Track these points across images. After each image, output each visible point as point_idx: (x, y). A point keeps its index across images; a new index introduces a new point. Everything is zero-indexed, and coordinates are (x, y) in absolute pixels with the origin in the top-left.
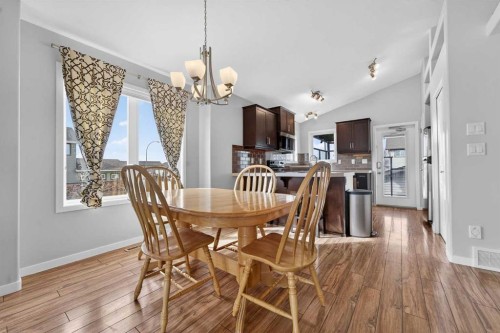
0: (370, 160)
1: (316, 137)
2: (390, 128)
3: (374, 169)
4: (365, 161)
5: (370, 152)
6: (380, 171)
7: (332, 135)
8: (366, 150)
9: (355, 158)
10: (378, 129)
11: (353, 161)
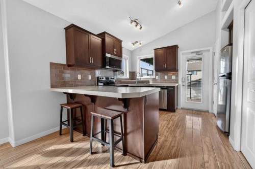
0: (177, 76)
1: (142, 60)
2: (192, 53)
3: (180, 82)
4: (174, 77)
5: (177, 71)
6: (184, 84)
7: (152, 59)
8: (175, 69)
9: (167, 75)
10: (183, 54)
11: (166, 77)
